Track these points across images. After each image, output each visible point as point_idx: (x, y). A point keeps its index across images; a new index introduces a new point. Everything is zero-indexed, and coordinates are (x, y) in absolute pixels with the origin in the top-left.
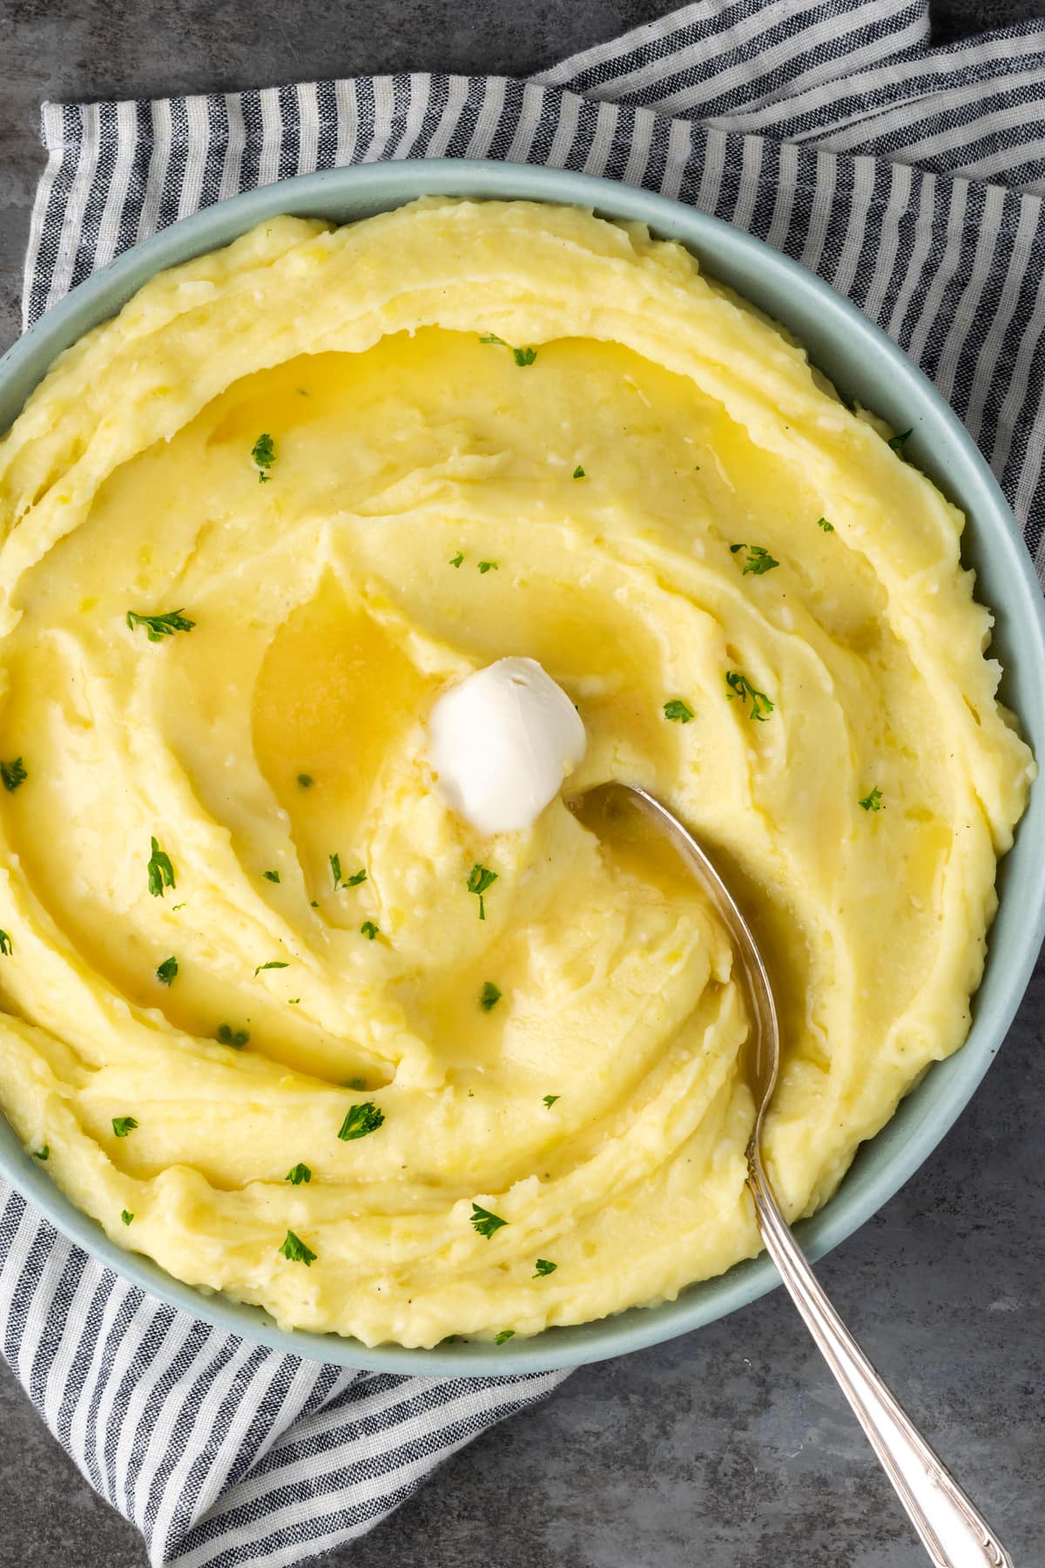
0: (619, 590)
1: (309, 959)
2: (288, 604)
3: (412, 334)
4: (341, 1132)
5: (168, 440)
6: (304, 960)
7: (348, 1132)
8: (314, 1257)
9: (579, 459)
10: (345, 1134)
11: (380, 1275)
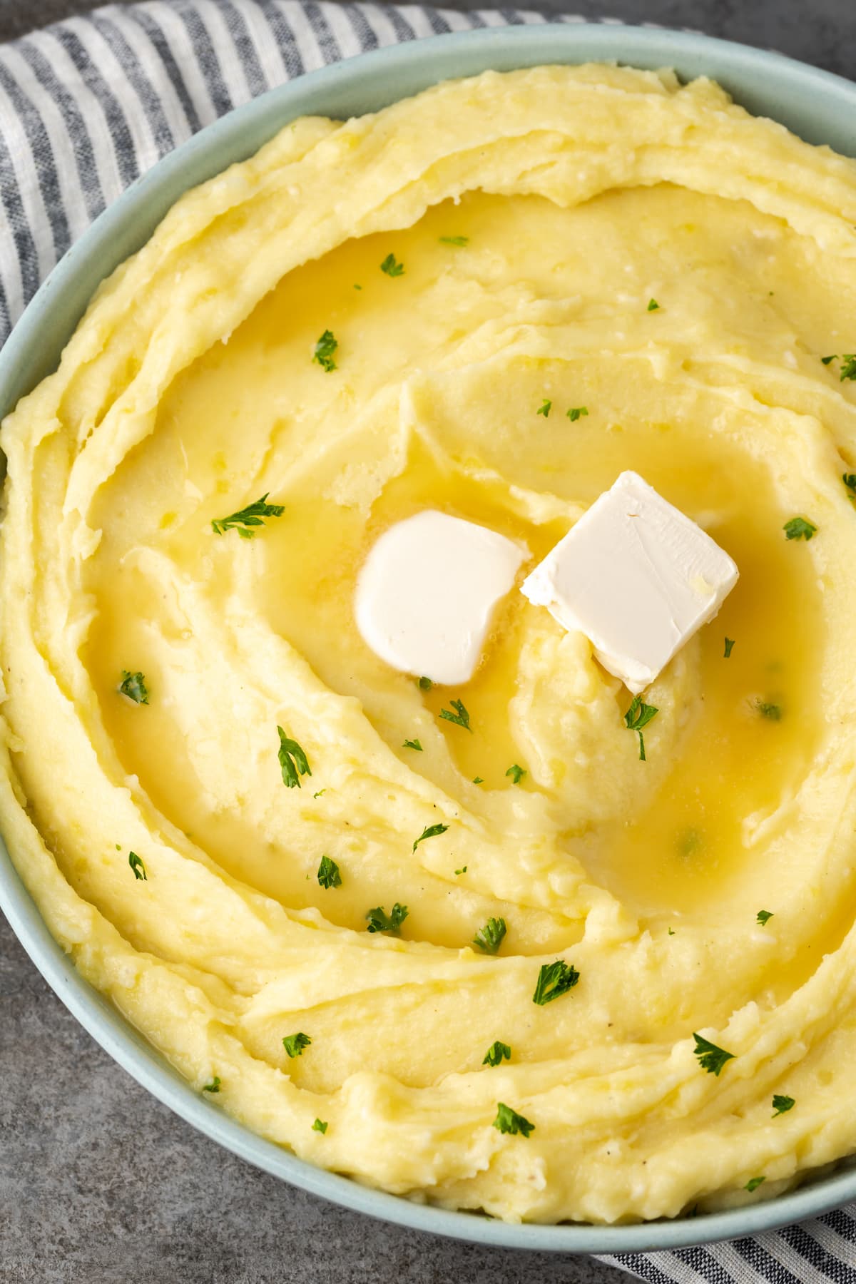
0: (716, 420)
1: (470, 821)
2: (378, 480)
3: (457, 202)
4: (536, 995)
5: (225, 341)
6: (465, 822)
7: (543, 995)
8: (532, 1127)
9: (650, 293)
10: (540, 997)
11: (606, 1139)
